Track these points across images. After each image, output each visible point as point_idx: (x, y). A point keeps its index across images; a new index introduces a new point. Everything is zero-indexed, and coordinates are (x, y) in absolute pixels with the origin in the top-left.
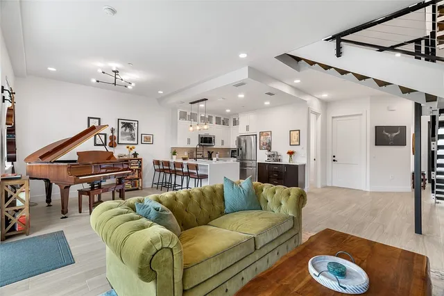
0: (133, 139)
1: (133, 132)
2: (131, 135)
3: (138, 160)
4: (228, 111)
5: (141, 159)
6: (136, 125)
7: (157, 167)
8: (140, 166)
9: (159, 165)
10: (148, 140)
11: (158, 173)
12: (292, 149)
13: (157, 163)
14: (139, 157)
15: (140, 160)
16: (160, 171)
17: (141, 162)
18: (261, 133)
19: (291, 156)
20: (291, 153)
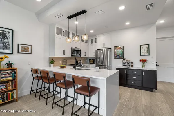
0: (7, 48)
1: (6, 40)
2: (3, 43)
3: (13, 70)
4: (92, 31)
5: (16, 69)
6: (11, 34)
7: (35, 75)
8: (15, 77)
9: (37, 73)
10: (26, 50)
11: (36, 81)
12: (144, 58)
13: (35, 71)
14: (14, 67)
15: (15, 71)
16: (39, 78)
17: (15, 73)
18: (115, 48)
19: (144, 64)
20: (144, 61)
